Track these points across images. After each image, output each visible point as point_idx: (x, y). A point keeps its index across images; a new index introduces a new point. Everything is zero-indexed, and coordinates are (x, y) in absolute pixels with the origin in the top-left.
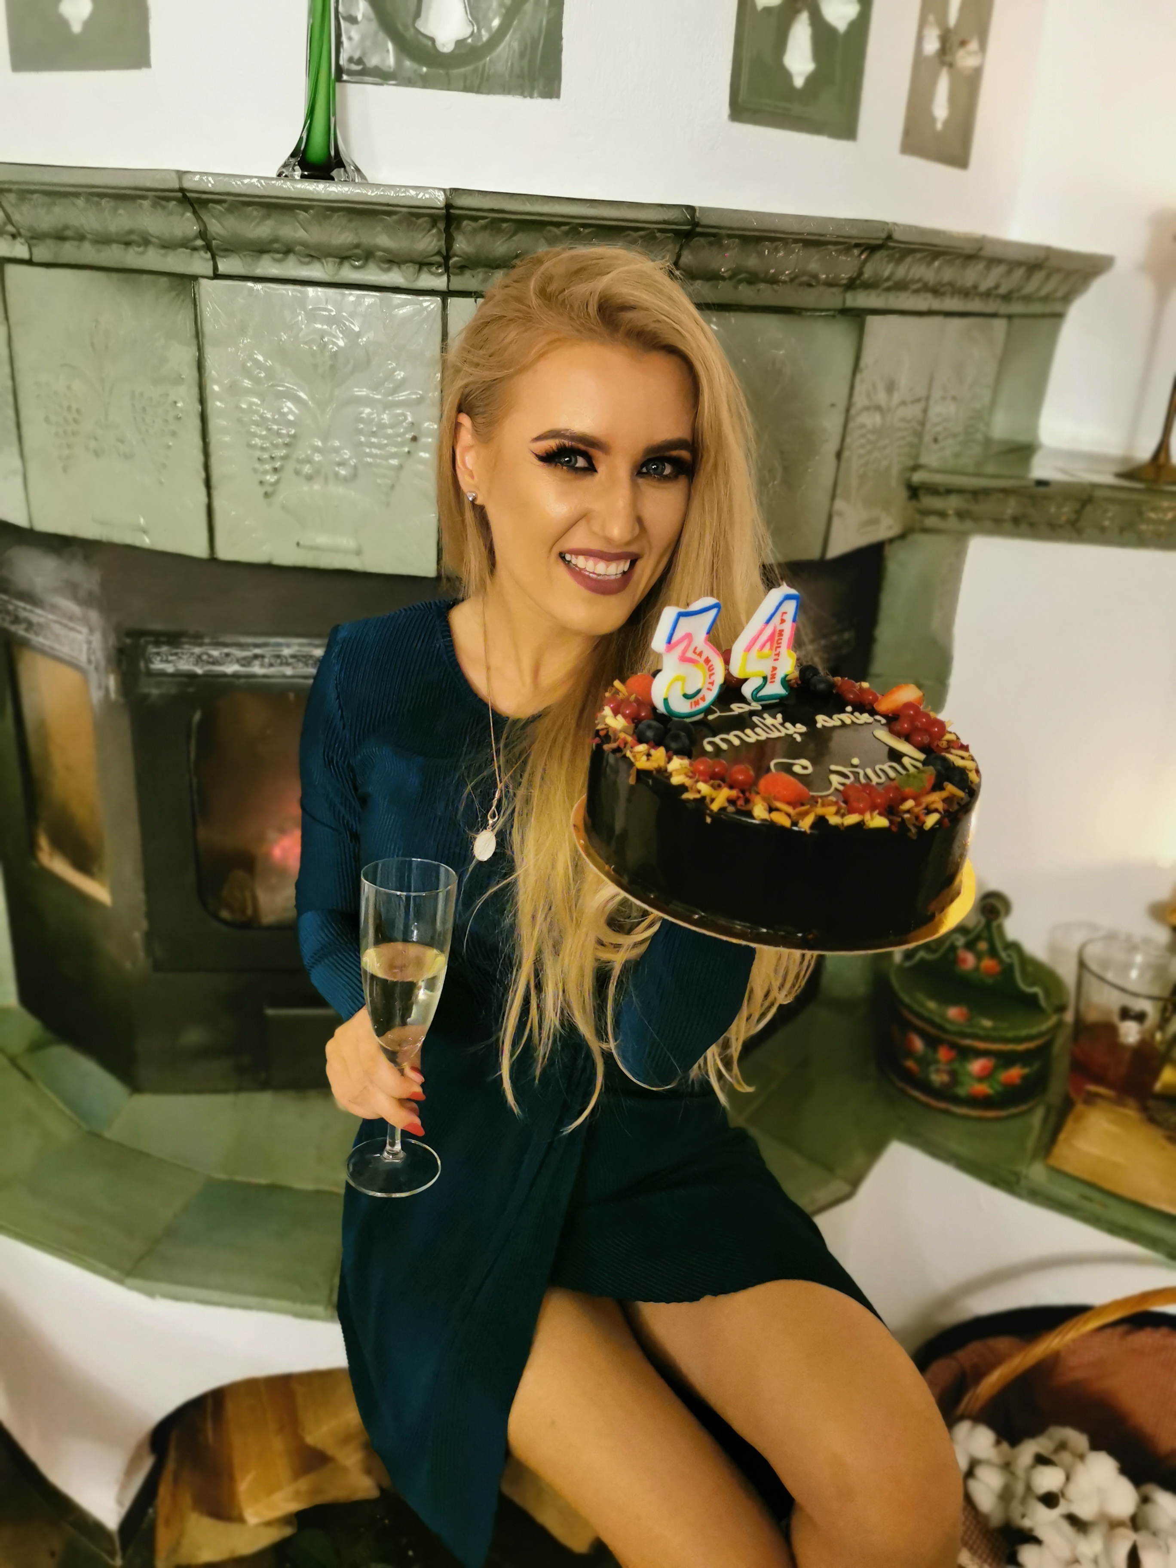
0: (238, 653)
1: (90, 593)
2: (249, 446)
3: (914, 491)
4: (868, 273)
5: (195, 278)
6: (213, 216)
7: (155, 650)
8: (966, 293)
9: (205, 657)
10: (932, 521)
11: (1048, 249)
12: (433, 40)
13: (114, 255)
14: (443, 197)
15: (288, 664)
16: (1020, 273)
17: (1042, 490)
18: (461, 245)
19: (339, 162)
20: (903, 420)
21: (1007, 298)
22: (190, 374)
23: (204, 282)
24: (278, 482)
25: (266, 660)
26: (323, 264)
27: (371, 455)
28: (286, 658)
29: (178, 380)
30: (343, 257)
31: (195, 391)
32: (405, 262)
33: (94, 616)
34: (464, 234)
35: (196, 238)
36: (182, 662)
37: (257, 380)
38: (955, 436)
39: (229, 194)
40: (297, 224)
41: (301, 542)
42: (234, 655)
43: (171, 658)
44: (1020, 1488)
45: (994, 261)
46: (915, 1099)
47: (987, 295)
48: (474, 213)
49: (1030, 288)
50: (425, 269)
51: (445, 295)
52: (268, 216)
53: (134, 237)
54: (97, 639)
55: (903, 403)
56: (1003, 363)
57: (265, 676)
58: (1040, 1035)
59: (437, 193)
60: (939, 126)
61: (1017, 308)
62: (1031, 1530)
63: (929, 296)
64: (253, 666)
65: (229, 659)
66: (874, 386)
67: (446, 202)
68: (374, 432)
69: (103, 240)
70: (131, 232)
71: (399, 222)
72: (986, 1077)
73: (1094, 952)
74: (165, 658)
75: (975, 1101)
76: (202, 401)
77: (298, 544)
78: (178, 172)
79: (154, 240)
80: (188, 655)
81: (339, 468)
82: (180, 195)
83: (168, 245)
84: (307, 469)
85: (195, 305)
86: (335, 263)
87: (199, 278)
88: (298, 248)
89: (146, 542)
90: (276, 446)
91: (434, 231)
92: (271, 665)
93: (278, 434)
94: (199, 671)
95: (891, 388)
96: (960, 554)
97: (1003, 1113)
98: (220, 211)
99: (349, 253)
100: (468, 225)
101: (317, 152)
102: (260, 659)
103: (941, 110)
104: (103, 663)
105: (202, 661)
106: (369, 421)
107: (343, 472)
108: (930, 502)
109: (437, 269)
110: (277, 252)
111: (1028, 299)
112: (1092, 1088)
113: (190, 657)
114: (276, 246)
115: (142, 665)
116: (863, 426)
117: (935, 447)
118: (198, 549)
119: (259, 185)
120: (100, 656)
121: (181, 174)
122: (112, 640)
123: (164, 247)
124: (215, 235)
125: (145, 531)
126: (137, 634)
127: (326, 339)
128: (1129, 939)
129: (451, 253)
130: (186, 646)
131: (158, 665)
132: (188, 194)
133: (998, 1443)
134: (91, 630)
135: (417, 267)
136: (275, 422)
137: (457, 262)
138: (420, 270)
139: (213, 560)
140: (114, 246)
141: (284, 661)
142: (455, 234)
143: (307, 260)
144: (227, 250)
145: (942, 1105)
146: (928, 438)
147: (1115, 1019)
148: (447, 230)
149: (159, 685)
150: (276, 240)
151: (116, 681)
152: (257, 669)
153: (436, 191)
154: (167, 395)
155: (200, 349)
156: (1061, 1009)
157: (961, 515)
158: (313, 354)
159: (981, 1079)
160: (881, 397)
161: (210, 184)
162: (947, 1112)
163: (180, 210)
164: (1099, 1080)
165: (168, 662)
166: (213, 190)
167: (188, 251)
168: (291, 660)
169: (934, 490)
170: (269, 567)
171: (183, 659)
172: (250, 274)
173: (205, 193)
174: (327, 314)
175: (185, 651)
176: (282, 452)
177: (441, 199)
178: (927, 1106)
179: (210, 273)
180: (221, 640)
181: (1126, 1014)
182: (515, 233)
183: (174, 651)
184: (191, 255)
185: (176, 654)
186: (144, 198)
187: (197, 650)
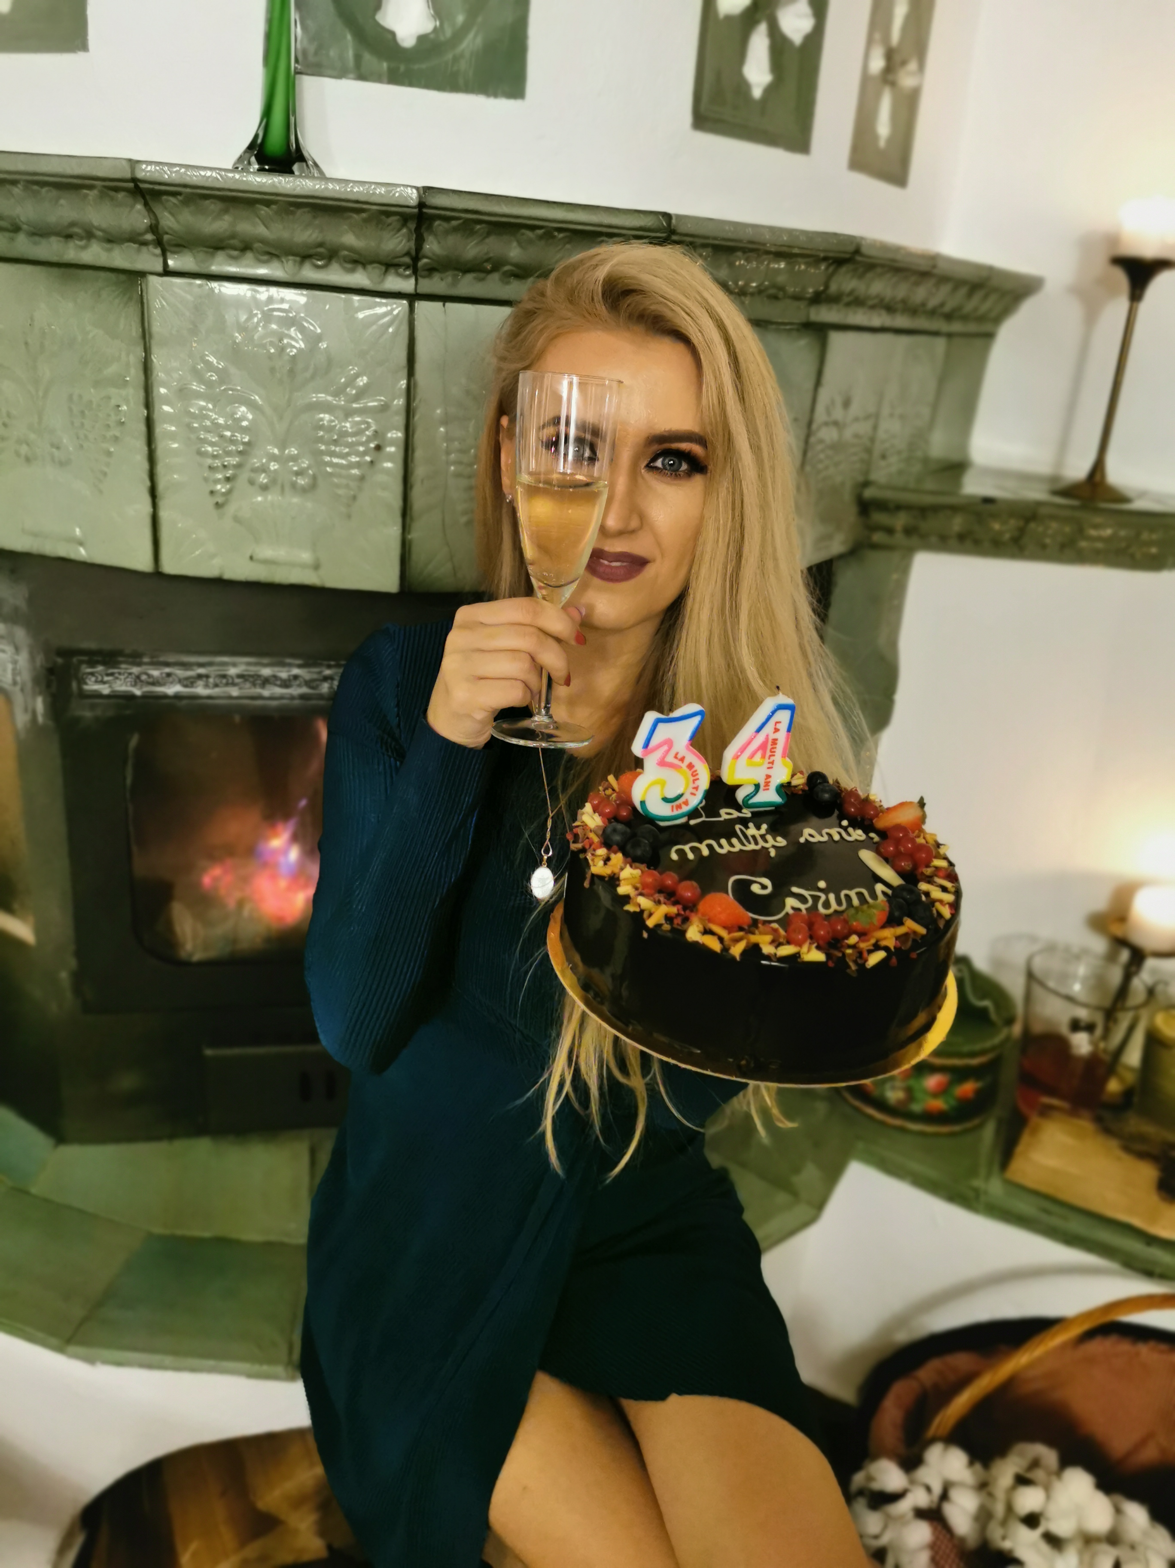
0: (180, 673)
1: (16, 609)
2: (200, 453)
3: (865, 507)
4: (833, 288)
5: (142, 274)
6: (166, 208)
7: (89, 670)
8: (913, 311)
9: (144, 677)
10: (878, 537)
11: (991, 269)
12: (393, 34)
13: (50, 249)
14: (416, 195)
15: (234, 684)
16: (963, 291)
17: (989, 507)
18: (432, 246)
19: (299, 156)
20: (856, 436)
21: (949, 317)
22: (135, 374)
23: (153, 280)
24: (229, 492)
25: (211, 680)
26: (282, 262)
27: (331, 464)
28: (232, 677)
29: (120, 382)
30: (305, 256)
31: (141, 394)
32: (372, 262)
33: (20, 633)
34: (436, 235)
35: (146, 232)
36: (118, 682)
37: (209, 384)
38: (899, 453)
39: (185, 186)
40: (257, 220)
41: (255, 557)
42: (176, 675)
43: (106, 679)
44: (999, 1509)
45: (944, 279)
46: (871, 1118)
47: (933, 313)
48: (448, 213)
49: (969, 307)
50: (392, 270)
51: (412, 298)
52: (226, 211)
53: (76, 230)
54: (23, 659)
55: (857, 419)
56: (942, 380)
57: (209, 697)
58: (993, 1049)
59: (409, 190)
60: (882, 143)
61: (957, 327)
62: (1010, 1551)
63: (883, 313)
64: (196, 687)
65: (171, 679)
66: (833, 402)
67: (419, 201)
68: (335, 441)
69: (40, 232)
70: (73, 224)
71: (366, 221)
72: (942, 1092)
73: (1038, 964)
74: (100, 678)
75: (929, 1117)
76: (148, 404)
77: (251, 558)
78: (130, 160)
79: (99, 233)
80: (126, 675)
81: (297, 478)
82: (131, 185)
83: (112, 239)
84: (263, 479)
85: (142, 303)
86: (295, 261)
87: (148, 275)
88: (257, 245)
89: (82, 554)
90: (228, 454)
91: (404, 230)
92: (216, 685)
93: (232, 441)
94: (138, 692)
95: (847, 404)
96: (905, 570)
97: (957, 1128)
98: (174, 204)
99: (312, 251)
100: (439, 225)
101: (275, 143)
102: (204, 679)
103: (883, 128)
104: (29, 685)
105: (142, 681)
106: (330, 429)
107: (301, 481)
108: (879, 518)
109: (405, 270)
110: (234, 248)
111: (965, 318)
112: (1046, 1100)
113: (127, 677)
114: (232, 242)
115: (74, 685)
116: (821, 441)
117: (883, 463)
118: (142, 562)
119: (219, 177)
120: (26, 676)
121: (133, 163)
122: (40, 659)
123: (110, 241)
124: (167, 229)
125: (81, 544)
126: (67, 653)
127: (285, 341)
128: (1067, 949)
129: (421, 255)
130: (123, 666)
131: (91, 686)
132: (142, 186)
133: (971, 1463)
134: (17, 649)
135: (383, 268)
136: (227, 427)
137: (426, 264)
138: (386, 271)
139: (158, 574)
140: (53, 239)
141: (230, 681)
142: (425, 235)
143: (265, 258)
144: (178, 245)
145: (897, 1122)
146: (876, 453)
147: (1064, 1030)
148: (418, 230)
149: (93, 707)
150: (233, 236)
151: (44, 702)
152: (200, 690)
153: (409, 188)
154: (109, 398)
155: (147, 350)
156: (1010, 1021)
157: (909, 531)
158: (270, 357)
159: (936, 1094)
160: (838, 414)
161: (167, 175)
162: (902, 1130)
163: (130, 200)
164: (1052, 1092)
165: (103, 682)
166: (170, 181)
167: (136, 246)
168: (237, 681)
169: (882, 505)
170: (219, 583)
171: (121, 680)
172: (204, 271)
173: (160, 184)
174: (285, 314)
175: (122, 671)
176: (234, 461)
177: (414, 198)
178: (882, 1123)
179: (159, 268)
180: (162, 659)
181: (1076, 1026)
182: (488, 234)
183: (111, 671)
184: (139, 251)
185: (112, 674)
186: (91, 187)
187: (135, 670)
